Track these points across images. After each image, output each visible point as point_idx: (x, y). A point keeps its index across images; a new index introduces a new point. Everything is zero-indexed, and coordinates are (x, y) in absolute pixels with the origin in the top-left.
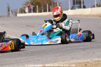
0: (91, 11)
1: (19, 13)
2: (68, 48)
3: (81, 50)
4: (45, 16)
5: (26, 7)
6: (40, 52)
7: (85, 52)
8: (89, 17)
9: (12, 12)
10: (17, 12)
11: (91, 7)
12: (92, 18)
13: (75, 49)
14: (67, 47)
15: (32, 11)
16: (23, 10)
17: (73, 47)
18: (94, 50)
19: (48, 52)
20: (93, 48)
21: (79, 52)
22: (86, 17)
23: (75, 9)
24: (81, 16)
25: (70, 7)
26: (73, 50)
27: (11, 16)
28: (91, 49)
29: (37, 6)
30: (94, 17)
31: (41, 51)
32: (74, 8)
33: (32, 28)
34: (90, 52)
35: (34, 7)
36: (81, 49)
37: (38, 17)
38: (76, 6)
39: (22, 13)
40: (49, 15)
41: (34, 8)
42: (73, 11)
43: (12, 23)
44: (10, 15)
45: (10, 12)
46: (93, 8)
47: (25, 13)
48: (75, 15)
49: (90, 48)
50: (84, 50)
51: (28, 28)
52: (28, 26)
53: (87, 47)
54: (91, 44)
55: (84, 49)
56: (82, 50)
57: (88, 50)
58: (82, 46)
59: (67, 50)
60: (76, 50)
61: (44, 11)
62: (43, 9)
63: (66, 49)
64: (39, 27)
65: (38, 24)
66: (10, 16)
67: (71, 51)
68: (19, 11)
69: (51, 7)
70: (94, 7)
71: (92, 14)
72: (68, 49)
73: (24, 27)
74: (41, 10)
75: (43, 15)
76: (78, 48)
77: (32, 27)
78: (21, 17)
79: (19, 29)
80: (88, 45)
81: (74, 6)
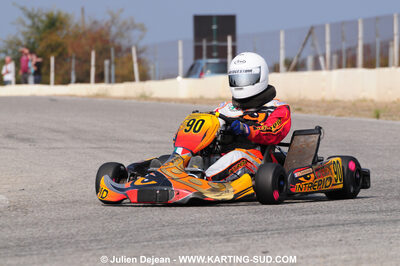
2: (168, 231)
3: (218, 237)
4: (83, 97)
6: (55, 240)
7: (231, 249)
13: (192, 236)
14: (164, 226)
15: (31, 79)
17: (186, 225)
18: (269, 241)
19: (84, 242)
20: (265, 230)
21: (208, 245)
23: (201, 76)
25: (181, 66)
26: (186, 236)
28: (256, 237)
29: (52, 60)
31: (58, 238)
32: (196, 72)
33: (27, 145)
35: (40, 60)
36: (216, 234)
37: (53, 100)
38: (207, 64)
40: (97, 96)
41: (38, 65)
42: (192, 81)
48: (201, 100)
49: (253, 231)
50: (228, 240)
51: (11, 143)
52: (10, 136)
53: (242, 228)
54: (258, 218)
55: (227, 237)
56: (222, 239)
57: (244, 241)
59: (162, 238)
60: (198, 237)
61: (79, 81)
62: (76, 69)
63: (156, 234)
64: (56, 140)
65: (54, 131)
67: (179, 241)
69: (107, 62)
70: (276, 69)
72: (164, 234)
74: (68, 73)
75: (72, 96)
76: (204, 229)
77: (28, 140)
80: (243, 221)
81: (199, 64)
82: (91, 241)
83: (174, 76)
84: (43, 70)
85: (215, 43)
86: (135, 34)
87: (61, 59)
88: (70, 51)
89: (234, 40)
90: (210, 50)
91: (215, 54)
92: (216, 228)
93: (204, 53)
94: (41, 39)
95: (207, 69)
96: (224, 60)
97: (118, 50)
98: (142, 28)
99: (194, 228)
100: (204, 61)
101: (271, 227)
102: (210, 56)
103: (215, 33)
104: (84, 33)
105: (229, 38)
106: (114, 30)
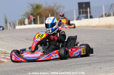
0: (99, 22)
1: (18, 25)
2: (72, 64)
5: (26, 18)
7: (90, 68)
8: (96, 29)
9: (10, 24)
10: (16, 24)
11: (99, 17)
12: (99, 29)
14: (71, 62)
16: (22, 22)
17: (77, 61)
18: (101, 65)
19: (49, 68)
20: (100, 62)
21: (84, 67)
22: (93, 28)
23: (81, 19)
24: (87, 27)
25: (75, 17)
26: (78, 65)
27: (9, 29)
28: (98, 64)
29: (38, 17)
30: (102, 28)
31: (41, 67)
32: (79, 19)
34: (96, 67)
36: (86, 64)
37: (39, 28)
38: (83, 16)
39: (21, 25)
42: (78, 21)
43: (10, 37)
44: (8, 27)
45: (8, 24)
46: (101, 18)
47: (25, 24)
48: (81, 26)
49: (97, 62)
50: (90, 65)
51: (27, 41)
52: (27, 39)
53: (94, 62)
54: (98, 59)
55: (89, 64)
56: (88, 65)
57: (94, 65)
58: (88, 61)
59: (71, 66)
60: (81, 65)
63: (69, 65)
66: (7, 29)
67: (76, 66)
68: (17, 23)
70: (102, 16)
71: (99, 24)
73: (23, 41)
74: (43, 21)
76: (83, 62)
78: (20, 30)
79: (17, 43)
80: (94, 60)
81: (80, 16)
82: (51, 68)
83: (73, 20)
84: (36, 20)
85: (84, 10)
86: (61, 9)
87: (41, 17)
88: (43, 14)
89: (90, 9)
90: (83, 12)
91: (84, 13)
92: (86, 62)
93: (81, 13)
94: (35, 12)
95: (82, 17)
96: (87, 15)
97: (57, 13)
98: (63, 7)
99: (80, 62)
100: (81, 15)
101: (102, 61)
102: (83, 14)
103: (84, 7)
104: (47, 9)
105: (88, 9)
106: (55, 8)
